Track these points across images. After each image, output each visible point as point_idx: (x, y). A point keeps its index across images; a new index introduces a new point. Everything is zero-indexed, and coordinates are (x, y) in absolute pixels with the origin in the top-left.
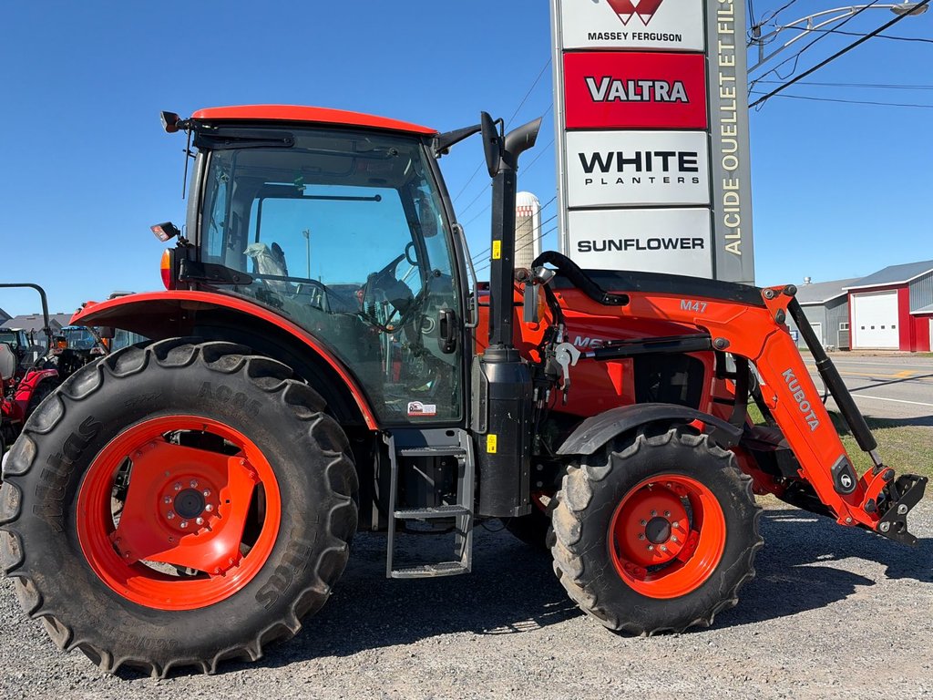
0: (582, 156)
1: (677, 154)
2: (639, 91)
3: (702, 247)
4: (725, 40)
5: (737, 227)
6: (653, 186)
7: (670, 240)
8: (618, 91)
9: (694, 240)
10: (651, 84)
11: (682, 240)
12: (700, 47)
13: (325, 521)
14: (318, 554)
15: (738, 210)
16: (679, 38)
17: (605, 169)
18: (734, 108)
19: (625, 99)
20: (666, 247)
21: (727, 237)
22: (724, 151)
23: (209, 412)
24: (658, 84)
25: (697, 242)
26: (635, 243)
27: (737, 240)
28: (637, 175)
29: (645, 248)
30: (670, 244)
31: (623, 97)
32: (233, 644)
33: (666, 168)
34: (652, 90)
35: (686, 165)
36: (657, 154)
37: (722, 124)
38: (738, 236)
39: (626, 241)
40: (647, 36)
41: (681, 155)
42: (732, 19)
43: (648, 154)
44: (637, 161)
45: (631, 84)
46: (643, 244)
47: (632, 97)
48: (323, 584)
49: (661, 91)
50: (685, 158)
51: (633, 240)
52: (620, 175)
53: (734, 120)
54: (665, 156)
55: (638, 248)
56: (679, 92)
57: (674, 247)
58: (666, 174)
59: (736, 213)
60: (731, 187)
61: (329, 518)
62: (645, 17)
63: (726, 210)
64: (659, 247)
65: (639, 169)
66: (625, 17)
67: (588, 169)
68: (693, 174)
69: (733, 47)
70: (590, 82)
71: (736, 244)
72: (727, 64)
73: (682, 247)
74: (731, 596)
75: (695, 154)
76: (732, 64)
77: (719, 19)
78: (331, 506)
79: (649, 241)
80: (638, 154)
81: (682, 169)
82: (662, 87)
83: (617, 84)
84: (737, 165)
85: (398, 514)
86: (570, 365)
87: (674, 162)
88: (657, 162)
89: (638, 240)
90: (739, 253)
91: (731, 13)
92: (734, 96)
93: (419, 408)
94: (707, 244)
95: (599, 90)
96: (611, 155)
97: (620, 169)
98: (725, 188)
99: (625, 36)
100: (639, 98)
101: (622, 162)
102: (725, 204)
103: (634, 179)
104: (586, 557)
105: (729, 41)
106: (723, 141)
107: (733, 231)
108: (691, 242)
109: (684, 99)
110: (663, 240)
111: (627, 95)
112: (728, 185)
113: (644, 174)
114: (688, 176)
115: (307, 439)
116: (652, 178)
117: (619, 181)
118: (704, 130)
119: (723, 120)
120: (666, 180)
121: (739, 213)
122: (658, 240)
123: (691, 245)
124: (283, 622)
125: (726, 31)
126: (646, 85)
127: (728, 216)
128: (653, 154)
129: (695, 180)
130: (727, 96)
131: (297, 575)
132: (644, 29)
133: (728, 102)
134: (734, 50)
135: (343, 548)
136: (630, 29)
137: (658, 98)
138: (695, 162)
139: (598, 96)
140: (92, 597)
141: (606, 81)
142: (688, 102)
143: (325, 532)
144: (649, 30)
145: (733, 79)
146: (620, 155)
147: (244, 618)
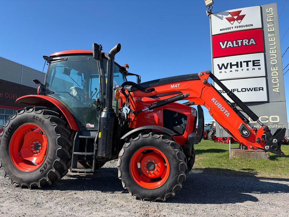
0: (218, 65)
1: (252, 61)
2: (237, 43)
3: (263, 90)
4: (270, 23)
5: (278, 83)
6: (243, 72)
7: (250, 89)
8: (230, 44)
9: (259, 88)
10: (242, 41)
11: (254, 88)
12: (260, 26)
13: (56, 152)
14: (54, 161)
15: (278, 77)
16: (252, 25)
17: (226, 68)
18: (275, 44)
19: (233, 46)
20: (248, 91)
21: (273, 86)
22: (271, 58)
23: (35, 123)
24: (244, 41)
25: (261, 89)
26: (237, 90)
27: (278, 87)
28: (237, 69)
29: (240, 91)
30: (250, 90)
31: (232, 46)
32: (34, 182)
33: (247, 66)
34: (242, 43)
35: (255, 64)
36: (244, 62)
37: (270, 50)
38: (278, 86)
39: (233, 89)
40: (240, 27)
41: (253, 61)
42: (272, 16)
43: (241, 62)
44: (237, 65)
45: (234, 42)
46: (240, 90)
47: (235, 45)
48: (54, 169)
49: (245, 42)
50: (255, 62)
51: (236, 89)
52: (231, 69)
53: (275, 48)
54: (247, 62)
55: (238, 91)
56: (252, 42)
57: (252, 91)
58: (248, 68)
59: (277, 78)
60: (274, 70)
61: (57, 152)
62: (239, 21)
63: (272, 77)
64: (246, 91)
65: (238, 67)
66: (232, 22)
67: (220, 69)
68: (259, 67)
69: (273, 25)
70: (221, 43)
71: (277, 89)
72: (271, 30)
73: (255, 91)
74: (171, 191)
75: (259, 60)
76: (273, 30)
77: (267, 17)
78: (57, 148)
79: (242, 89)
80: (237, 63)
81: (254, 65)
82: (246, 41)
83: (230, 42)
84: (276, 62)
85: (75, 153)
86: (127, 113)
87: (250, 64)
88: (244, 64)
89: (238, 89)
90: (279, 92)
91: (272, 14)
92: (274, 40)
93: (89, 125)
94: (265, 89)
95: (223, 45)
96: (228, 64)
97: (231, 68)
98: (272, 70)
99: (232, 28)
100: (237, 45)
101: (231, 65)
102: (272, 75)
103: (236, 70)
104: (122, 171)
105: (272, 23)
106: (271, 55)
107: (276, 84)
108: (258, 89)
109: (254, 43)
110: (247, 89)
111: (233, 45)
112: (273, 69)
113: (240, 68)
114: (256, 68)
115: (53, 131)
116: (242, 70)
117: (231, 71)
118: (263, 52)
119: (270, 48)
120: (247, 70)
121: (278, 78)
122: (245, 89)
123: (258, 90)
124: (45, 178)
125: (270, 20)
126: (240, 41)
127: (273, 79)
128: (243, 62)
129: (259, 69)
130: (272, 40)
131: (48, 166)
132: (239, 25)
133: (273, 42)
134: (274, 26)
135: (59, 160)
136: (234, 26)
137: (244, 44)
138: (259, 63)
139: (223, 47)
140: (10, 166)
141: (226, 42)
142: (256, 44)
143: (55, 155)
144: (240, 25)
145: (274, 35)
146: (231, 63)
147: (36, 176)
